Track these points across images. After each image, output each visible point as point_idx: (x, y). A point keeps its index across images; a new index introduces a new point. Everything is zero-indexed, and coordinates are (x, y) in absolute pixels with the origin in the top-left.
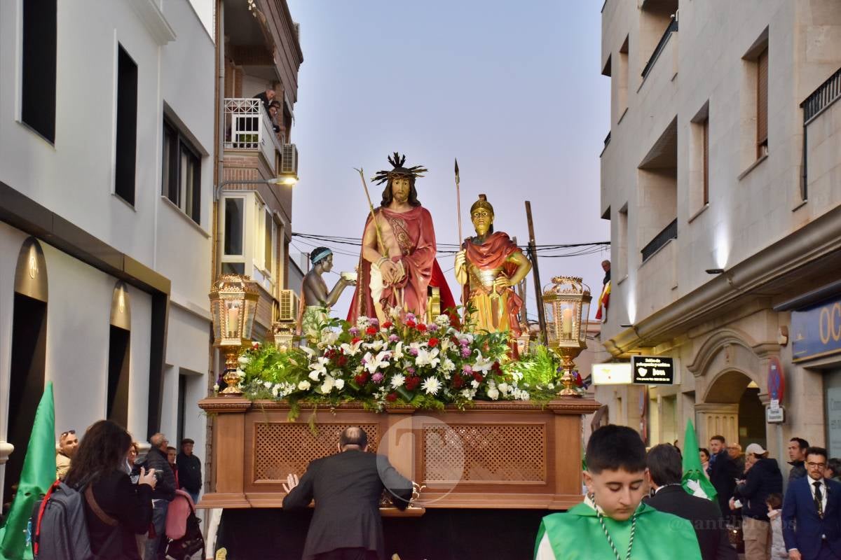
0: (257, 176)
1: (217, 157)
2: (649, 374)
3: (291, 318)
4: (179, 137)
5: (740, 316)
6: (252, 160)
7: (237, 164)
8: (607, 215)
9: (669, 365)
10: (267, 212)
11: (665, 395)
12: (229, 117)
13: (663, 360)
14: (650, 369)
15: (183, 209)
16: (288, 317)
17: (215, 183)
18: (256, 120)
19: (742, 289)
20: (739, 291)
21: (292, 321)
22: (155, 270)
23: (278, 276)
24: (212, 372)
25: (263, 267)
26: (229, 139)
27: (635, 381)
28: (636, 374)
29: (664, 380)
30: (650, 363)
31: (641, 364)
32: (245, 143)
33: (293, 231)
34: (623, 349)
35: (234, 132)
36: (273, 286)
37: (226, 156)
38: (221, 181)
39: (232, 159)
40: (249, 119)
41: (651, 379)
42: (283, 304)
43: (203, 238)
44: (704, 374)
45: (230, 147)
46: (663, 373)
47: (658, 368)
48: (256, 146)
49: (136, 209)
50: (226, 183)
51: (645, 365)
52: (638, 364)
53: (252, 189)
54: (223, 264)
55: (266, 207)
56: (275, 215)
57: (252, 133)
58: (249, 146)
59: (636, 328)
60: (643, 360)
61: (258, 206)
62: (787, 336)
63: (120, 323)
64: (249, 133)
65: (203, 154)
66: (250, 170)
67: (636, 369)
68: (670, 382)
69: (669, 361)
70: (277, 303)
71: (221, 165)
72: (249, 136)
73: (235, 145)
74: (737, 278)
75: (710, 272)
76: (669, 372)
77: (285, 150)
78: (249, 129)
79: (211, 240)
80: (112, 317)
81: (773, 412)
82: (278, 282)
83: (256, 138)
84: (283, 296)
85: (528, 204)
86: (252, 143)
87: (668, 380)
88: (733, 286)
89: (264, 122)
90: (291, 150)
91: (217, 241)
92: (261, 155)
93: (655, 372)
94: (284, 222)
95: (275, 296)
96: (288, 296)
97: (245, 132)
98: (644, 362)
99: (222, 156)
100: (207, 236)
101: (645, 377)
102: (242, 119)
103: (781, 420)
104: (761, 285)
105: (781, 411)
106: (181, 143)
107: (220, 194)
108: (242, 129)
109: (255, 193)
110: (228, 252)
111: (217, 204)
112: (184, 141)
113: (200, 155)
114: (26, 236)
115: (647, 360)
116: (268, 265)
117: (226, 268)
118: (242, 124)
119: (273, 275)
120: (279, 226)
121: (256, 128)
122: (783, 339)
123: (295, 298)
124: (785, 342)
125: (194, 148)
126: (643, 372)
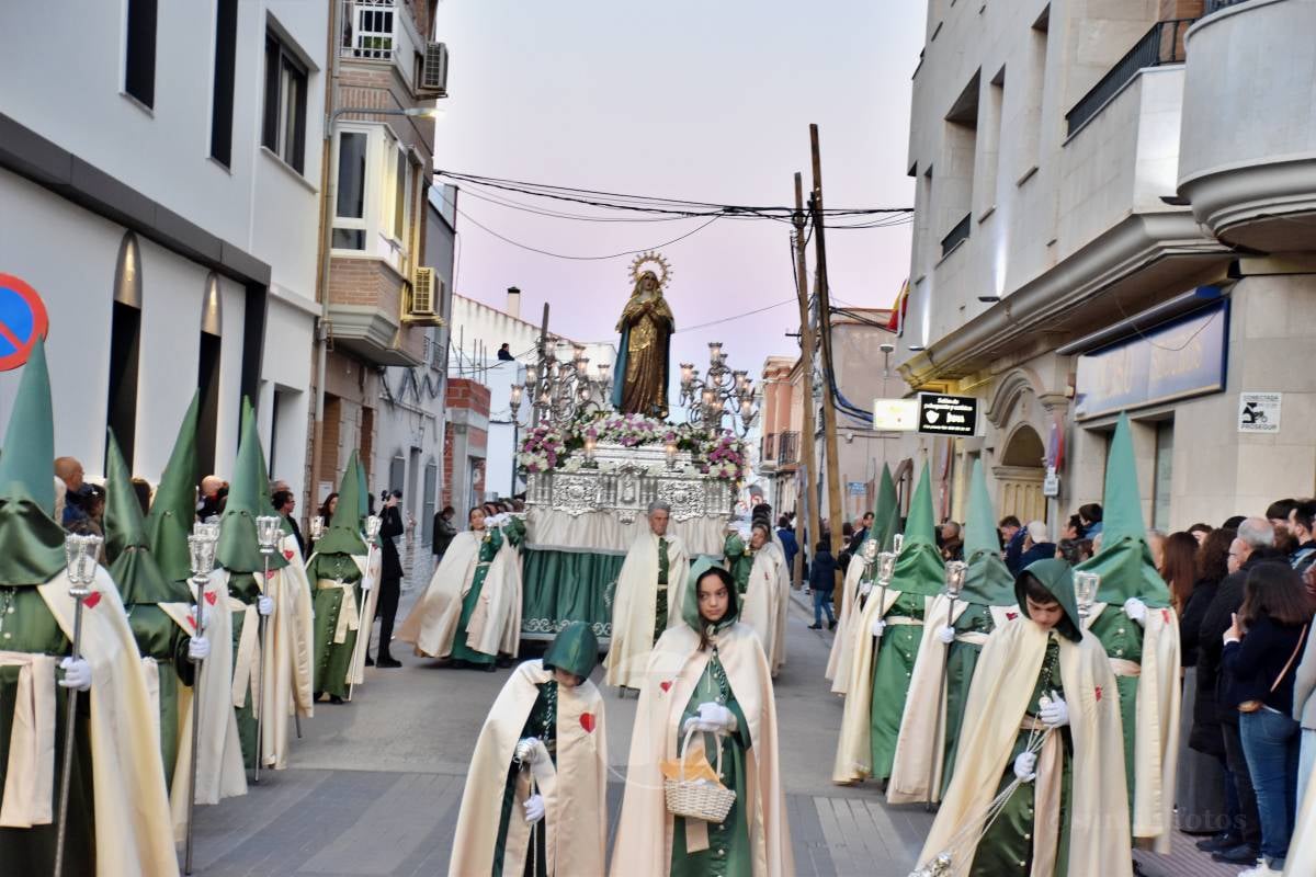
0: (389, 103)
1: (330, 70)
2: (942, 420)
3: (431, 310)
4: (282, 51)
5: (1034, 353)
6: (382, 76)
7: (359, 82)
8: (912, 172)
9: (970, 409)
10: (400, 152)
11: (970, 450)
12: (348, 9)
13: (963, 401)
14: (943, 413)
15: (282, 158)
16: (426, 308)
17: (326, 111)
18: (389, 16)
19: (1023, 324)
20: (1018, 326)
21: (431, 314)
22: (250, 253)
23: (411, 243)
24: (315, 389)
25: (392, 236)
26: (348, 42)
27: (922, 430)
28: (924, 420)
29: (963, 429)
30: (944, 404)
31: (931, 406)
32: (372, 50)
33: (436, 167)
34: (922, 378)
35: (357, 33)
36: (404, 259)
37: (342, 69)
38: (336, 108)
39: (352, 73)
40: (379, 14)
41: (944, 428)
42: (419, 289)
43: (307, 194)
44: (1004, 425)
45: (349, 54)
46: (961, 419)
47: (955, 412)
48: (387, 55)
49: (232, 172)
50: (341, 112)
51: (937, 407)
52: (926, 406)
53: (380, 121)
54: (334, 229)
55: (400, 145)
56: (411, 152)
57: (383, 35)
58: (377, 55)
59: (930, 353)
60: (934, 400)
61: (388, 143)
62: (1074, 386)
63: (211, 329)
64: (378, 34)
65: (310, 67)
66: (378, 92)
67: (924, 412)
68: (971, 433)
69: (971, 402)
70: (409, 286)
71: (336, 82)
72: (378, 40)
73: (357, 53)
74: (1016, 308)
75: (983, 299)
76: (970, 419)
77: (430, 51)
78: (378, 29)
79: (319, 195)
80: (203, 321)
81: (1050, 483)
82: (411, 252)
83: (388, 43)
84: (419, 277)
85: (814, 129)
86: (382, 51)
87: (968, 429)
88: (1012, 320)
89: (401, 18)
90: (438, 52)
91: (326, 197)
92: (395, 70)
93: (950, 418)
94: (422, 161)
95: (405, 275)
96: (427, 278)
97: (373, 34)
98: (935, 402)
99: (339, 69)
100: (312, 190)
101: (936, 424)
102: (369, 14)
103: (1056, 493)
104: (1036, 323)
105: (1057, 482)
106: (283, 56)
107: (334, 127)
108: (368, 28)
109: (386, 127)
110: (342, 212)
111: (328, 141)
112: (287, 55)
113: (307, 70)
114: (124, 230)
115: (940, 400)
116: (399, 231)
117: (339, 237)
118: (369, 21)
119: (405, 244)
120: (416, 166)
121: (389, 29)
122: (1069, 391)
123: (436, 279)
124: (1071, 394)
125: (300, 61)
126: (932, 417)
